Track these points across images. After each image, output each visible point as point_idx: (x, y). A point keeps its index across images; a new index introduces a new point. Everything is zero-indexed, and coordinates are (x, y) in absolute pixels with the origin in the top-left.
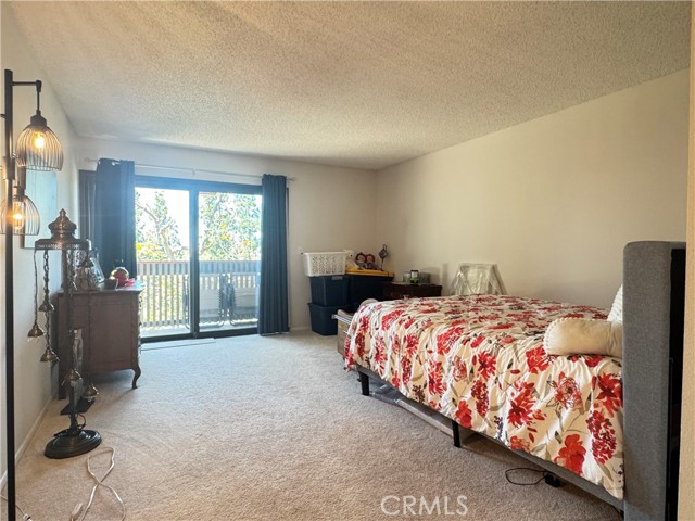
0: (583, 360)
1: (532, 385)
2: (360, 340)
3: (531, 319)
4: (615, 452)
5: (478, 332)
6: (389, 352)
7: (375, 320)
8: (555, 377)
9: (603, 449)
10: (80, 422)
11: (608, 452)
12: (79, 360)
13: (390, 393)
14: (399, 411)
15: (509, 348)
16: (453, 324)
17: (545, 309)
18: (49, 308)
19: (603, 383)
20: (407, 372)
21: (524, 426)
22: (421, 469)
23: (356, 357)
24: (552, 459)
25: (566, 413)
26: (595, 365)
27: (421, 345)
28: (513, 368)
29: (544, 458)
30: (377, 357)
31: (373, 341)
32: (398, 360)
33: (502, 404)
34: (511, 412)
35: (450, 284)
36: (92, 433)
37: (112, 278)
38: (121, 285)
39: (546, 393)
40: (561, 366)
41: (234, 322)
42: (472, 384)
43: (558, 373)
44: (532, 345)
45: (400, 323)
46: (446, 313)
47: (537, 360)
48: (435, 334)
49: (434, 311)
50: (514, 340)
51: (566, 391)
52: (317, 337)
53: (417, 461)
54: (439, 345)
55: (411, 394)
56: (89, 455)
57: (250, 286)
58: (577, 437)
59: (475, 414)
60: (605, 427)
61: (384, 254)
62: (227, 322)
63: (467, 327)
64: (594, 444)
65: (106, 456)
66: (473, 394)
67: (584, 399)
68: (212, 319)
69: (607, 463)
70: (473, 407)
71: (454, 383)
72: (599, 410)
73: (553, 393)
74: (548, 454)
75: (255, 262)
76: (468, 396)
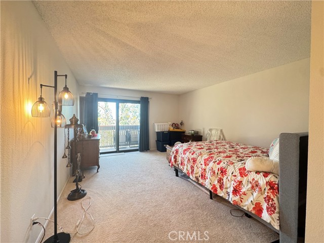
0: (262, 174)
1: (241, 182)
2: (175, 157)
3: (238, 153)
4: (276, 212)
5: (219, 158)
6: (186, 163)
7: (181, 151)
8: (251, 180)
9: (271, 209)
10: (79, 187)
11: (273, 211)
12: (79, 163)
13: (186, 177)
14: (189, 183)
15: (232, 166)
16: (210, 155)
17: (242, 148)
18: (69, 148)
19: (271, 185)
20: (193, 171)
21: (239, 197)
22: (199, 209)
23: (174, 163)
24: (250, 210)
25: (255, 194)
26: (267, 177)
27: (198, 162)
28: (234, 174)
29: (246, 209)
30: (182, 164)
31: (180, 158)
32: (189, 166)
33: (230, 187)
34: (233, 191)
35: (205, 135)
36: (83, 191)
37: (91, 134)
38: (93, 136)
39: (247, 186)
40: (252, 176)
41: (131, 146)
42: (218, 178)
43: (252, 178)
44: (241, 166)
45: (190, 153)
46: (207, 150)
47: (243, 172)
48: (203, 158)
49: (202, 148)
50: (233, 163)
51: (255, 186)
52: (159, 153)
53: (197, 205)
54: (205, 163)
55: (194, 179)
56: (82, 199)
57: (136, 134)
58: (260, 203)
59: (219, 189)
60: (272, 201)
61: (182, 124)
62: (128, 146)
63: (215, 156)
64: (267, 207)
65: (88, 200)
66: (218, 182)
67: (263, 190)
68: (123, 145)
69: (272, 216)
70: (218, 186)
71: (211, 177)
72: (269, 194)
73: (250, 186)
74: (248, 208)
75: (138, 126)
76: (216, 182)
